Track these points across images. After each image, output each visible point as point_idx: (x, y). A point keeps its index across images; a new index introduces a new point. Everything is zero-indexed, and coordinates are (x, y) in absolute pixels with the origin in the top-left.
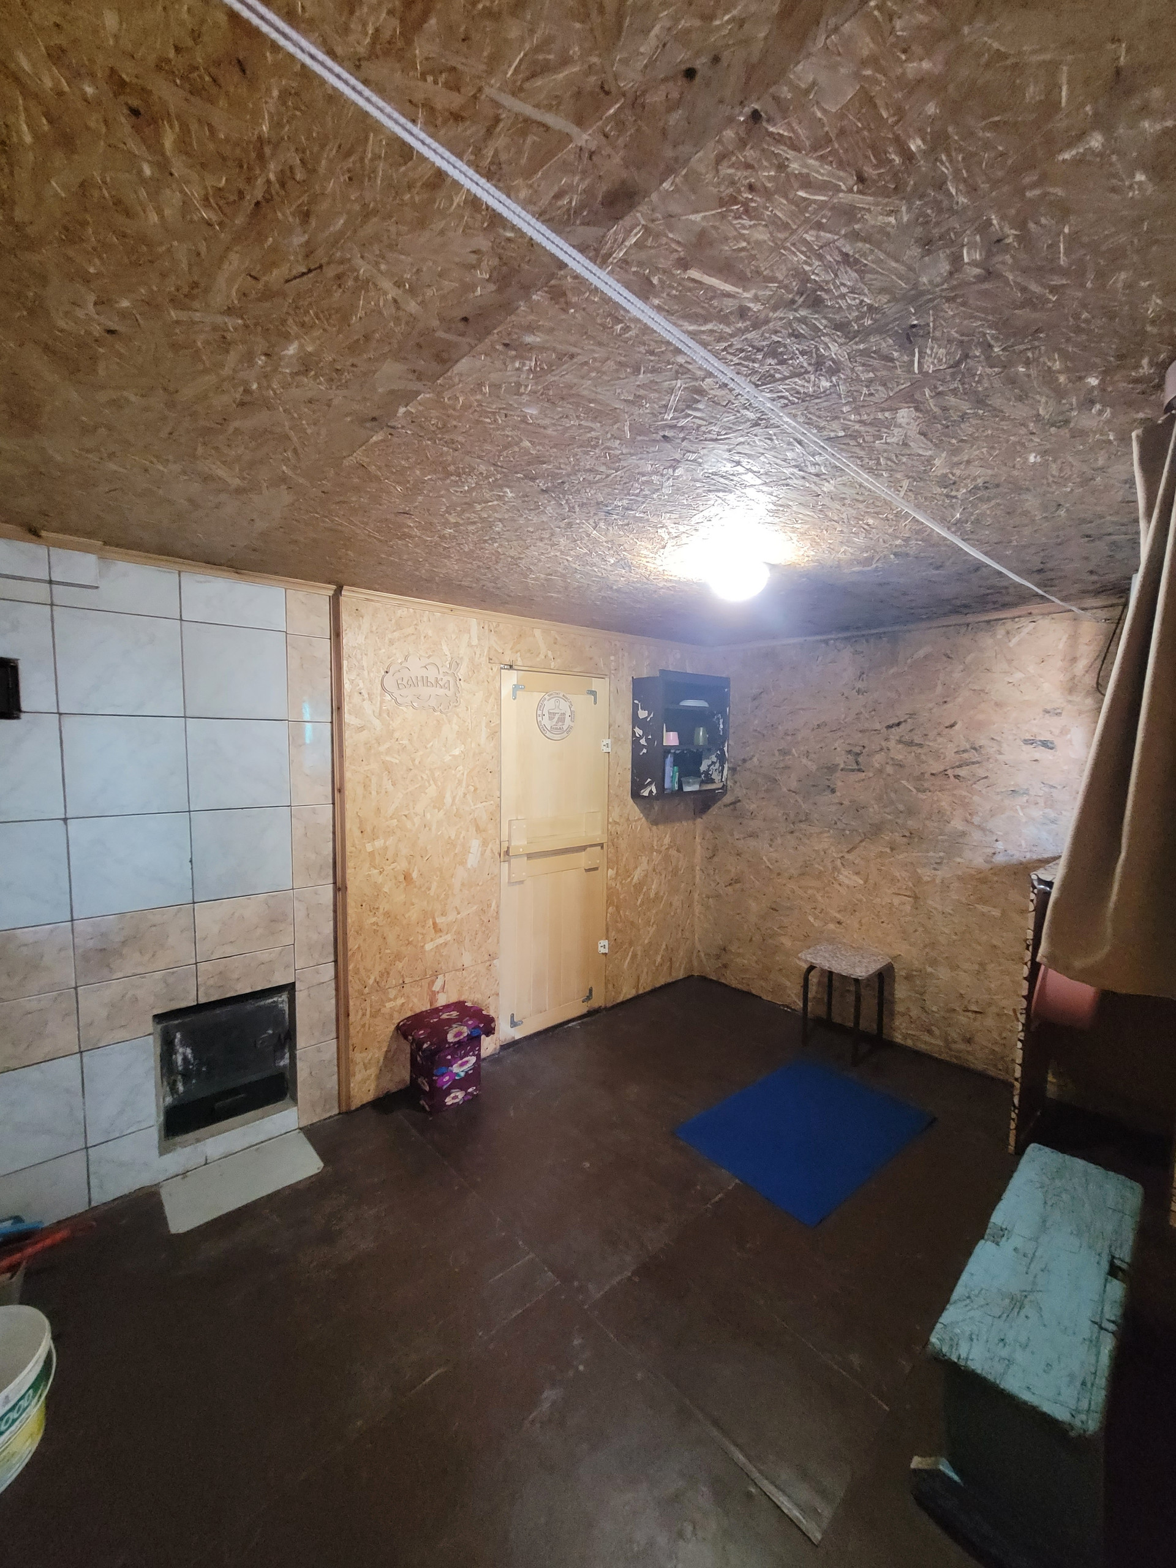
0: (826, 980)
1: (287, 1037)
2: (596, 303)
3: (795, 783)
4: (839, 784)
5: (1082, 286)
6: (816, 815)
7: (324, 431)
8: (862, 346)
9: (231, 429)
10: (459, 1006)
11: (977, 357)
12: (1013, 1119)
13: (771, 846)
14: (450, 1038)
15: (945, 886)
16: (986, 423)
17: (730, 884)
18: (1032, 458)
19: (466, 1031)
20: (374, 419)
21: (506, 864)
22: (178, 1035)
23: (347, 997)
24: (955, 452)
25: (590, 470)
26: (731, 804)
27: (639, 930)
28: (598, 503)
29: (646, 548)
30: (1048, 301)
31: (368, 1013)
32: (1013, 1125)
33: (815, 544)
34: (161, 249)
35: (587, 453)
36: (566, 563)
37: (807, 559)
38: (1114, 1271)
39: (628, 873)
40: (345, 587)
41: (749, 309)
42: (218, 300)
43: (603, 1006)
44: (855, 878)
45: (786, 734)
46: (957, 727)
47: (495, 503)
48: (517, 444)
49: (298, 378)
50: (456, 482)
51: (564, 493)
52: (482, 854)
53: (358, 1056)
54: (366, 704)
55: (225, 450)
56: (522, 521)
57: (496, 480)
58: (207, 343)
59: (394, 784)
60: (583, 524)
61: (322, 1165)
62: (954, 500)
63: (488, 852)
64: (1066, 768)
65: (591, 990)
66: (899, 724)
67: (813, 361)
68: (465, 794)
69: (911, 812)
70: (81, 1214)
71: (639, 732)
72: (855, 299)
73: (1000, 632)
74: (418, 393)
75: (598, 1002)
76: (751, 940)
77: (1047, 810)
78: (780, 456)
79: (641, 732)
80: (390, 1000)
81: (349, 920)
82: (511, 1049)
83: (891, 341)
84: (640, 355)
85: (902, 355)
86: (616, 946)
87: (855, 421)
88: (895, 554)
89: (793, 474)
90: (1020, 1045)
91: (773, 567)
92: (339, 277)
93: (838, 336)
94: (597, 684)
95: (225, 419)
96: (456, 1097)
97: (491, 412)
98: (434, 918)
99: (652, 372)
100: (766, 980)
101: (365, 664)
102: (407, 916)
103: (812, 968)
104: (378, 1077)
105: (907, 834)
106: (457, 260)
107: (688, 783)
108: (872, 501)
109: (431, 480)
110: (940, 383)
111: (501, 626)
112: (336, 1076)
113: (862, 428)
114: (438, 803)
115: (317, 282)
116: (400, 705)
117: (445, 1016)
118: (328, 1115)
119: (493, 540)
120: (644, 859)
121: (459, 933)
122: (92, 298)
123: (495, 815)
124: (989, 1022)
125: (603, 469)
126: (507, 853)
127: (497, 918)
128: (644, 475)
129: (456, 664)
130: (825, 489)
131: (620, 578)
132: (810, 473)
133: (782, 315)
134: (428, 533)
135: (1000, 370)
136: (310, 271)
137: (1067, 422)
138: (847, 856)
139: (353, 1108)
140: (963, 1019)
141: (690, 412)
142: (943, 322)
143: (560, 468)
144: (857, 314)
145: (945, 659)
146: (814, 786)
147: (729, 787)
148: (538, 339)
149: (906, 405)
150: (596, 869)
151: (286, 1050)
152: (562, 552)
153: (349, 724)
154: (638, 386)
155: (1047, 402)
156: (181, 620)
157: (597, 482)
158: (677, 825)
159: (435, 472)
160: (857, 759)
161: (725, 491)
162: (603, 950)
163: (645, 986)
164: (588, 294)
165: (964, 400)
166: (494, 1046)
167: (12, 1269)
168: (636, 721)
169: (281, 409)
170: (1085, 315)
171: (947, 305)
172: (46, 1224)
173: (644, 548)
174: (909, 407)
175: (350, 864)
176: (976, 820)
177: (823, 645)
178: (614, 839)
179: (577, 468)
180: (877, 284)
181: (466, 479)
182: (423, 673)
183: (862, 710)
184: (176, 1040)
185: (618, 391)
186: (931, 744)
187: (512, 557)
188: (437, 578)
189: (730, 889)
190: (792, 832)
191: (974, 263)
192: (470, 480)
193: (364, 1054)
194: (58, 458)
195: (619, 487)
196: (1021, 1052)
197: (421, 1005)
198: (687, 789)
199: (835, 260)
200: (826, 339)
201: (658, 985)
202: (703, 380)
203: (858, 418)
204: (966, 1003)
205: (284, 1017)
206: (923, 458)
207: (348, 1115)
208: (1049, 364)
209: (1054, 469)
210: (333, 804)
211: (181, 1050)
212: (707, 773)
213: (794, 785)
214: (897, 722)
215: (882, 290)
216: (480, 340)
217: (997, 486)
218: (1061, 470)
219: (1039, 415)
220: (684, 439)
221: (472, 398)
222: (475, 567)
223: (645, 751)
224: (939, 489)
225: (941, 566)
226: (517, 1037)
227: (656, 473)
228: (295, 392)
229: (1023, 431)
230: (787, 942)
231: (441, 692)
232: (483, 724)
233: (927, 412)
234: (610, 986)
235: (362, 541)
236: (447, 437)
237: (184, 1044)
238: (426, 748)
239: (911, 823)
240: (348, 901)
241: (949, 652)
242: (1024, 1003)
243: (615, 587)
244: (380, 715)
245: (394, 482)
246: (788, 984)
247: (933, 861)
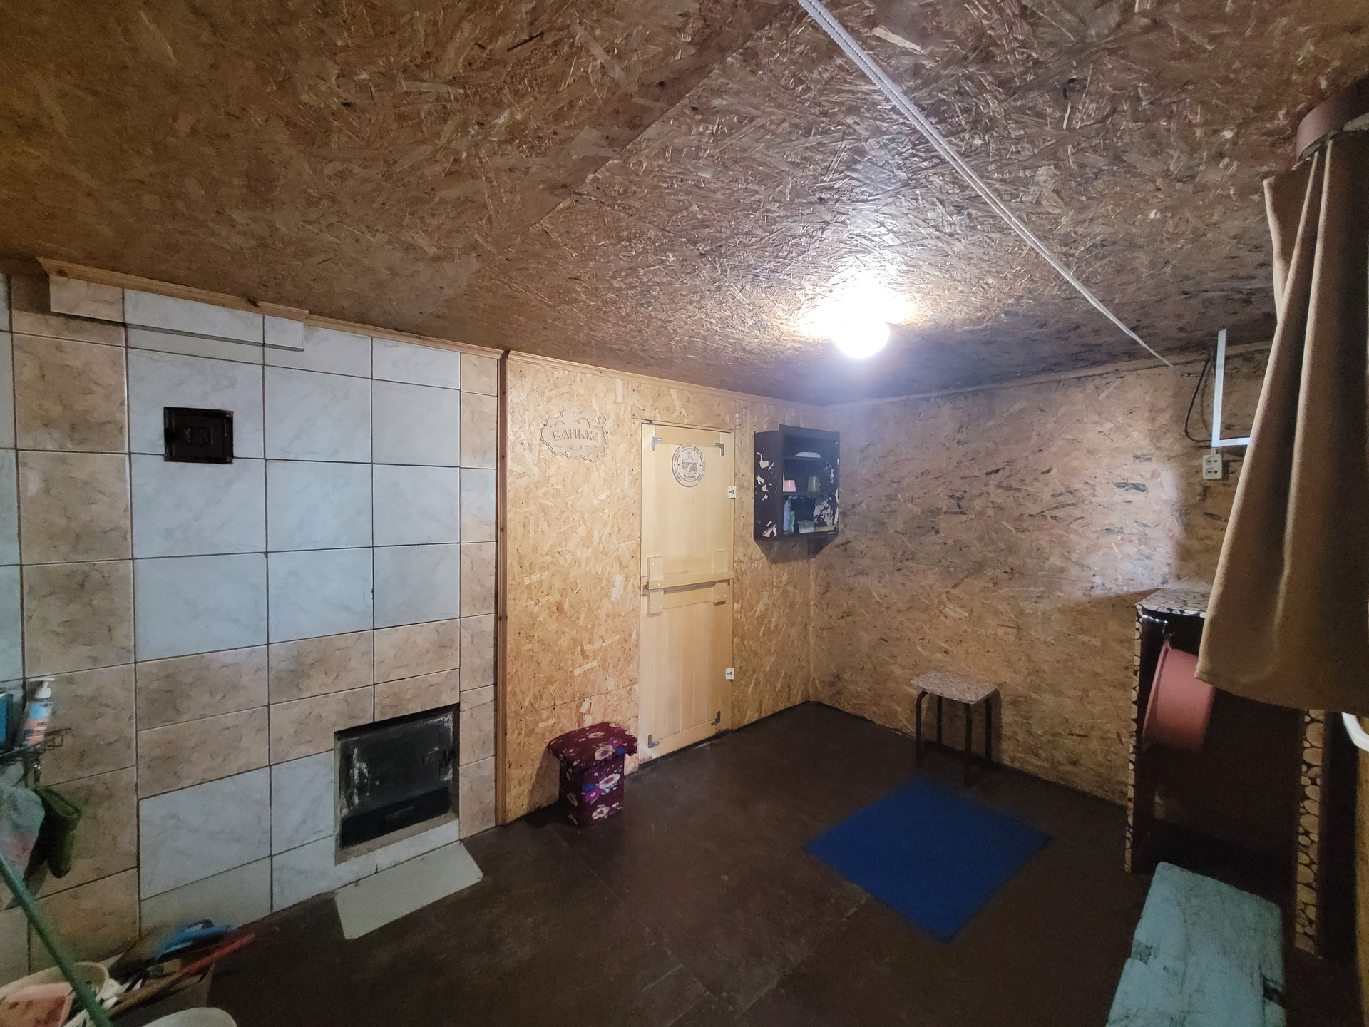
0: (935, 706)
1: (451, 755)
2: (784, 64)
3: (901, 526)
4: (943, 525)
5: (1241, 34)
6: (921, 554)
7: (518, 198)
8: (1019, 103)
9: (437, 199)
10: (604, 726)
11: (1124, 111)
12: (1128, 838)
13: (880, 582)
14: (598, 756)
15: (1047, 618)
16: (1117, 179)
17: (842, 617)
18: (1152, 215)
19: (611, 750)
20: (564, 186)
21: (646, 598)
22: (356, 751)
23: (505, 716)
24: (1083, 209)
25: (747, 234)
26: (842, 545)
27: (761, 659)
28: (748, 267)
29: (783, 310)
30: (1205, 51)
31: (523, 732)
32: (1128, 845)
33: (936, 303)
34: (404, 20)
35: (747, 216)
36: (709, 326)
37: (925, 318)
38: (1269, 993)
39: (752, 608)
40: (511, 352)
41: (923, 66)
42: (447, 70)
43: (730, 729)
44: (959, 610)
45: (892, 482)
46: (1052, 473)
47: (657, 267)
48: (686, 208)
49: (503, 147)
50: (626, 247)
51: (720, 256)
52: (625, 589)
53: (514, 773)
54: (527, 453)
55: (428, 219)
56: (677, 285)
57: (662, 244)
58: (430, 113)
59: (549, 525)
60: (732, 286)
61: (481, 875)
62: (1070, 259)
63: (630, 586)
64: (1158, 508)
65: (719, 714)
66: (997, 471)
67: (971, 119)
68: (610, 535)
69: (1011, 550)
70: (263, 920)
71: (760, 480)
72: (1023, 53)
73: (1090, 387)
74: (607, 159)
75: (725, 725)
76: (863, 668)
77: (1142, 547)
78: (922, 217)
79: (762, 481)
80: (542, 721)
81: (508, 647)
82: (649, 768)
83: (1047, 97)
84: (813, 117)
85: (1054, 111)
86: (741, 672)
87: (997, 180)
88: (1006, 313)
89: (929, 234)
90: (1131, 766)
91: (893, 326)
92: (556, 44)
93: (1000, 92)
94: (724, 438)
95: (433, 189)
96: (601, 812)
97: (670, 177)
98: (582, 645)
99: (822, 133)
100: (878, 705)
101: (526, 419)
102: (558, 643)
103: (924, 693)
104: (532, 792)
105: (1009, 570)
106: (665, 23)
107: (804, 526)
108: (995, 260)
109: (603, 245)
110: (1083, 139)
111: (643, 387)
112: (493, 791)
113: (1002, 187)
114: (586, 542)
115: (536, 49)
116: (556, 454)
117: (591, 736)
118: (485, 828)
119: (649, 303)
120: (765, 594)
121: (604, 660)
122: (335, 71)
123: (636, 554)
124: (1094, 744)
125: (759, 232)
126: (646, 587)
127: (637, 646)
128: (794, 238)
129: (603, 418)
130: (955, 249)
131: (754, 339)
132: (945, 233)
133: (952, 72)
134: (594, 298)
135: (1143, 124)
136: (531, 38)
137: (1193, 177)
138: (952, 591)
139: (508, 821)
140: (1068, 742)
141: (848, 173)
142: (1100, 76)
143: (721, 232)
144: (1022, 69)
145: (1039, 412)
146: (918, 527)
147: (840, 530)
148: (725, 103)
149: (1048, 163)
150: (723, 603)
151: (450, 766)
152: (707, 314)
153: (512, 471)
154: (807, 148)
155: (1179, 157)
156: (372, 379)
157: (752, 245)
158: (794, 564)
159: (609, 237)
160: (959, 504)
161: (865, 252)
162: (729, 677)
163: (768, 710)
164: (778, 55)
165: (1103, 156)
166: (633, 765)
167: (203, 971)
168: (758, 471)
169: (484, 178)
170: (1237, 65)
171: (1108, 57)
172: (234, 928)
173: (781, 309)
174: (1050, 165)
175: (510, 595)
176: (1074, 557)
177: (925, 402)
178: (739, 575)
179: (735, 231)
180: (1048, 37)
181: (635, 244)
182: (576, 426)
183: (963, 459)
184: (354, 756)
185: (788, 153)
186: (1028, 488)
187: (662, 321)
188: (593, 342)
189: (842, 622)
190: (899, 570)
191: (1143, 13)
192: (638, 245)
193: (519, 771)
194: (284, 230)
195: (771, 250)
196: (1133, 772)
197: (570, 726)
198: (803, 531)
199: (1013, 12)
200: (988, 96)
201: (778, 710)
202: (866, 141)
203: (1000, 176)
204: (1071, 727)
205: (449, 735)
206: (1051, 216)
207: (503, 827)
208: (1190, 117)
209: (1170, 227)
210: (497, 541)
211: (357, 765)
212: (819, 517)
213: (900, 527)
214: (995, 468)
215: (1052, 44)
216: (672, 105)
217: (1114, 243)
218: (1176, 226)
219: (1168, 170)
220: (837, 201)
221: (655, 163)
222: (628, 331)
223: (766, 497)
224: (1059, 248)
225: (1045, 325)
226: (654, 757)
227: (804, 235)
228: (499, 161)
229: (1150, 187)
230: (897, 670)
231: (591, 443)
232: (627, 472)
233: (1066, 168)
234: (736, 711)
235: (533, 306)
236: (626, 203)
237: (360, 759)
238: (577, 492)
239: (1011, 560)
240: (508, 628)
241: (1042, 406)
242: (1134, 726)
243: (748, 349)
244: (538, 462)
245: (572, 248)
246: (899, 709)
247: (1034, 595)
